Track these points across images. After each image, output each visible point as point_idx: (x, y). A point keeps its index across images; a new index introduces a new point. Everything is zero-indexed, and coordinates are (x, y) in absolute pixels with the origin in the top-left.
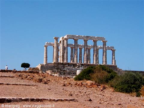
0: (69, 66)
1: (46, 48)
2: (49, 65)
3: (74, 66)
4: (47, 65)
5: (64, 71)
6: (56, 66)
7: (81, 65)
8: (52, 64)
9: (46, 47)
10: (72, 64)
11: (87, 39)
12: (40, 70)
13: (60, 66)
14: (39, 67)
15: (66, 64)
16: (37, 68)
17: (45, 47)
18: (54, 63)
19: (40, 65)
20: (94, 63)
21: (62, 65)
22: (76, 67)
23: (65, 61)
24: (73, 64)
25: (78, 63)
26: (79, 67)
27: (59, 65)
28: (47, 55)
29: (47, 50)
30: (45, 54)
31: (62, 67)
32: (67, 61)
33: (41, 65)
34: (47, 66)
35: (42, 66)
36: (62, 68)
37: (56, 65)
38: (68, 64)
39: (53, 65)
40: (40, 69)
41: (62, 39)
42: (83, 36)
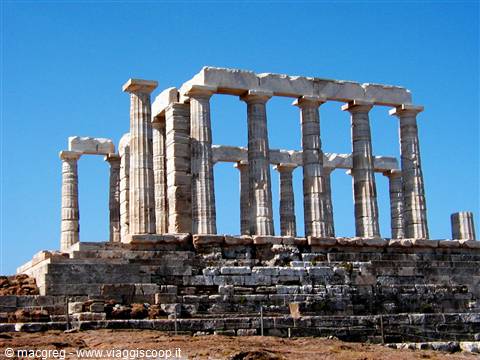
0: (224, 257)
1: (74, 168)
2: (105, 254)
3: (253, 256)
4: (89, 255)
5: (201, 289)
6: (147, 262)
7: (295, 250)
8: (124, 246)
9: (73, 160)
10: (241, 243)
11: (318, 93)
12: (43, 292)
13: (175, 260)
14: (36, 270)
15: (206, 245)
16: (23, 277)
17: (65, 165)
18: (137, 244)
19: (41, 255)
20: (366, 237)
21: (184, 255)
22: (270, 264)
23: (202, 230)
24: (251, 244)
25: (278, 235)
26: (286, 261)
27: (164, 251)
28: (75, 206)
29: (75, 178)
30: (66, 201)
31: (186, 263)
32: (214, 225)
33: (48, 255)
34: (87, 262)
35: (58, 267)
36: (189, 271)
37: (147, 254)
38: (222, 243)
39: (129, 255)
40: (41, 284)
41: (171, 100)
42: (293, 78)
